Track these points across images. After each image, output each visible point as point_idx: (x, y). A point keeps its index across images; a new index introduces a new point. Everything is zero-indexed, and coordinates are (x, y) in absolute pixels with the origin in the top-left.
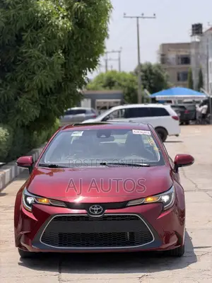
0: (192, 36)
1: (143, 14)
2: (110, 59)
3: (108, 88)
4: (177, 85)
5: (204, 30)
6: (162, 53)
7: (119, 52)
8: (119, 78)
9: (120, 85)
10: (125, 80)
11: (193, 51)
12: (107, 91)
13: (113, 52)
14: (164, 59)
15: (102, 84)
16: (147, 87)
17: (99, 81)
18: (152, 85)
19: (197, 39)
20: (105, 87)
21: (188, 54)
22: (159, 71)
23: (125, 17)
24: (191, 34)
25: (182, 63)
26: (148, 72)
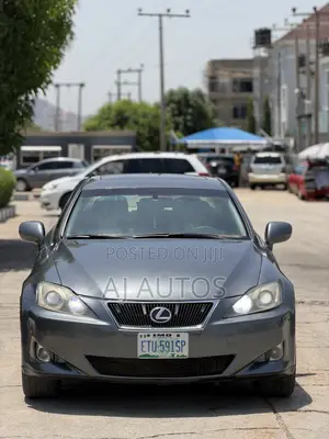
0: (255, 48)
1: (169, 11)
2: (126, 83)
3: (118, 127)
4: (228, 125)
5: (273, 40)
6: (210, 74)
7: (140, 71)
8: (135, 112)
9: (136, 123)
10: (145, 116)
11: (256, 72)
12: (117, 132)
13: (130, 71)
14: (213, 84)
15: (109, 122)
16: (181, 127)
17: (105, 116)
18: (189, 124)
19: (262, 52)
20: (112, 126)
21: (248, 76)
22: (200, 102)
23: (141, 15)
24: (253, 45)
25: (242, 91)
26: (183, 102)
